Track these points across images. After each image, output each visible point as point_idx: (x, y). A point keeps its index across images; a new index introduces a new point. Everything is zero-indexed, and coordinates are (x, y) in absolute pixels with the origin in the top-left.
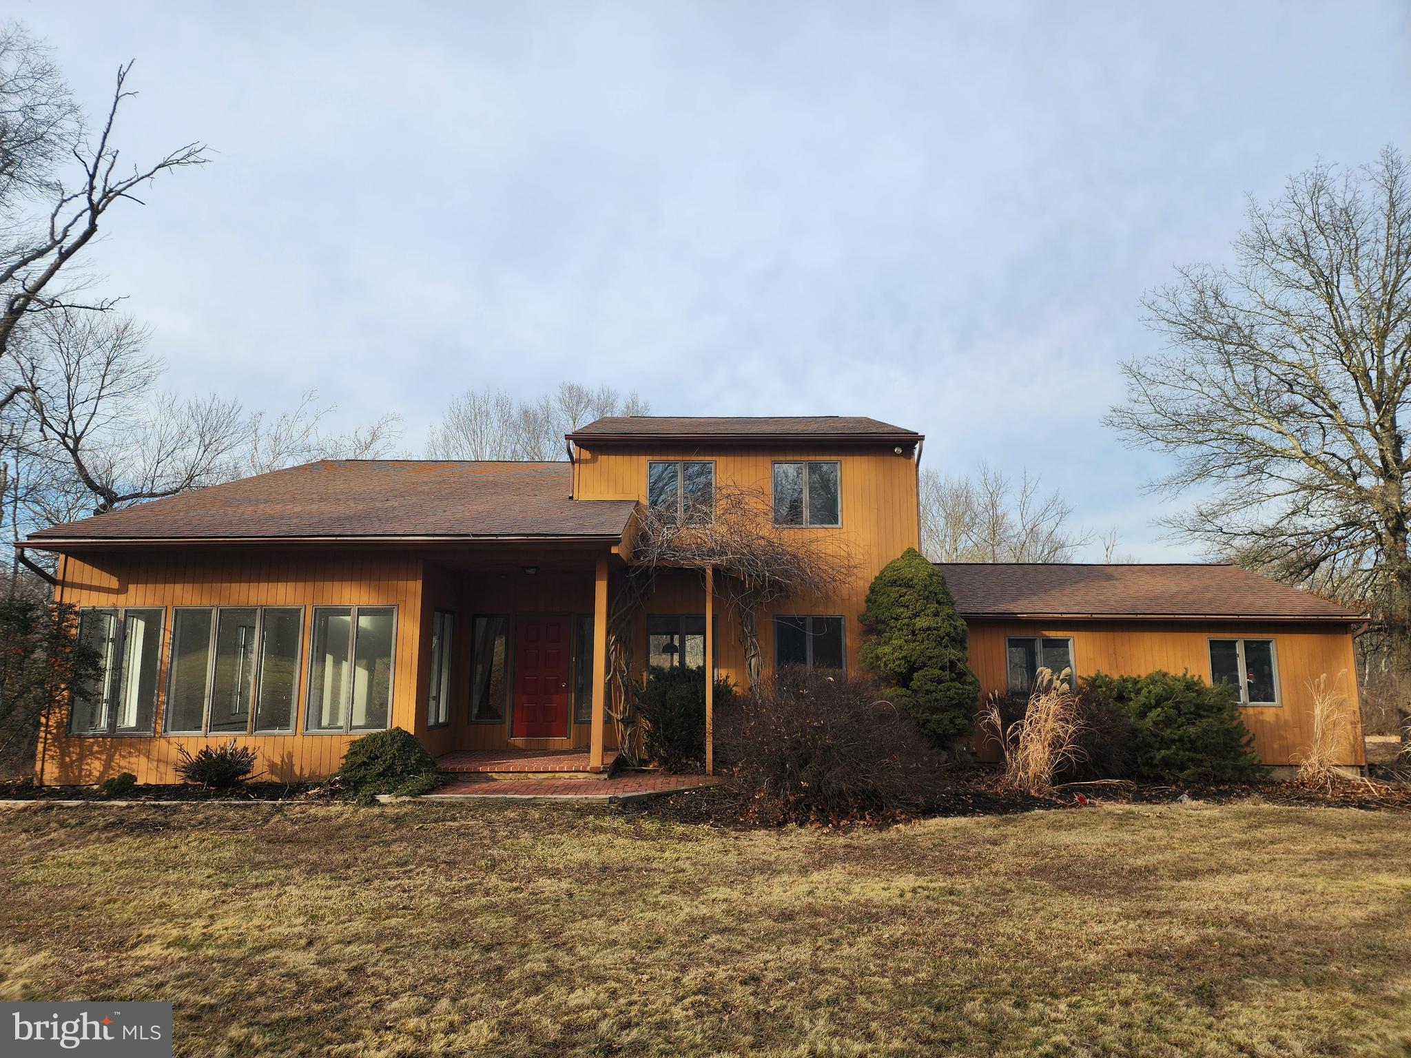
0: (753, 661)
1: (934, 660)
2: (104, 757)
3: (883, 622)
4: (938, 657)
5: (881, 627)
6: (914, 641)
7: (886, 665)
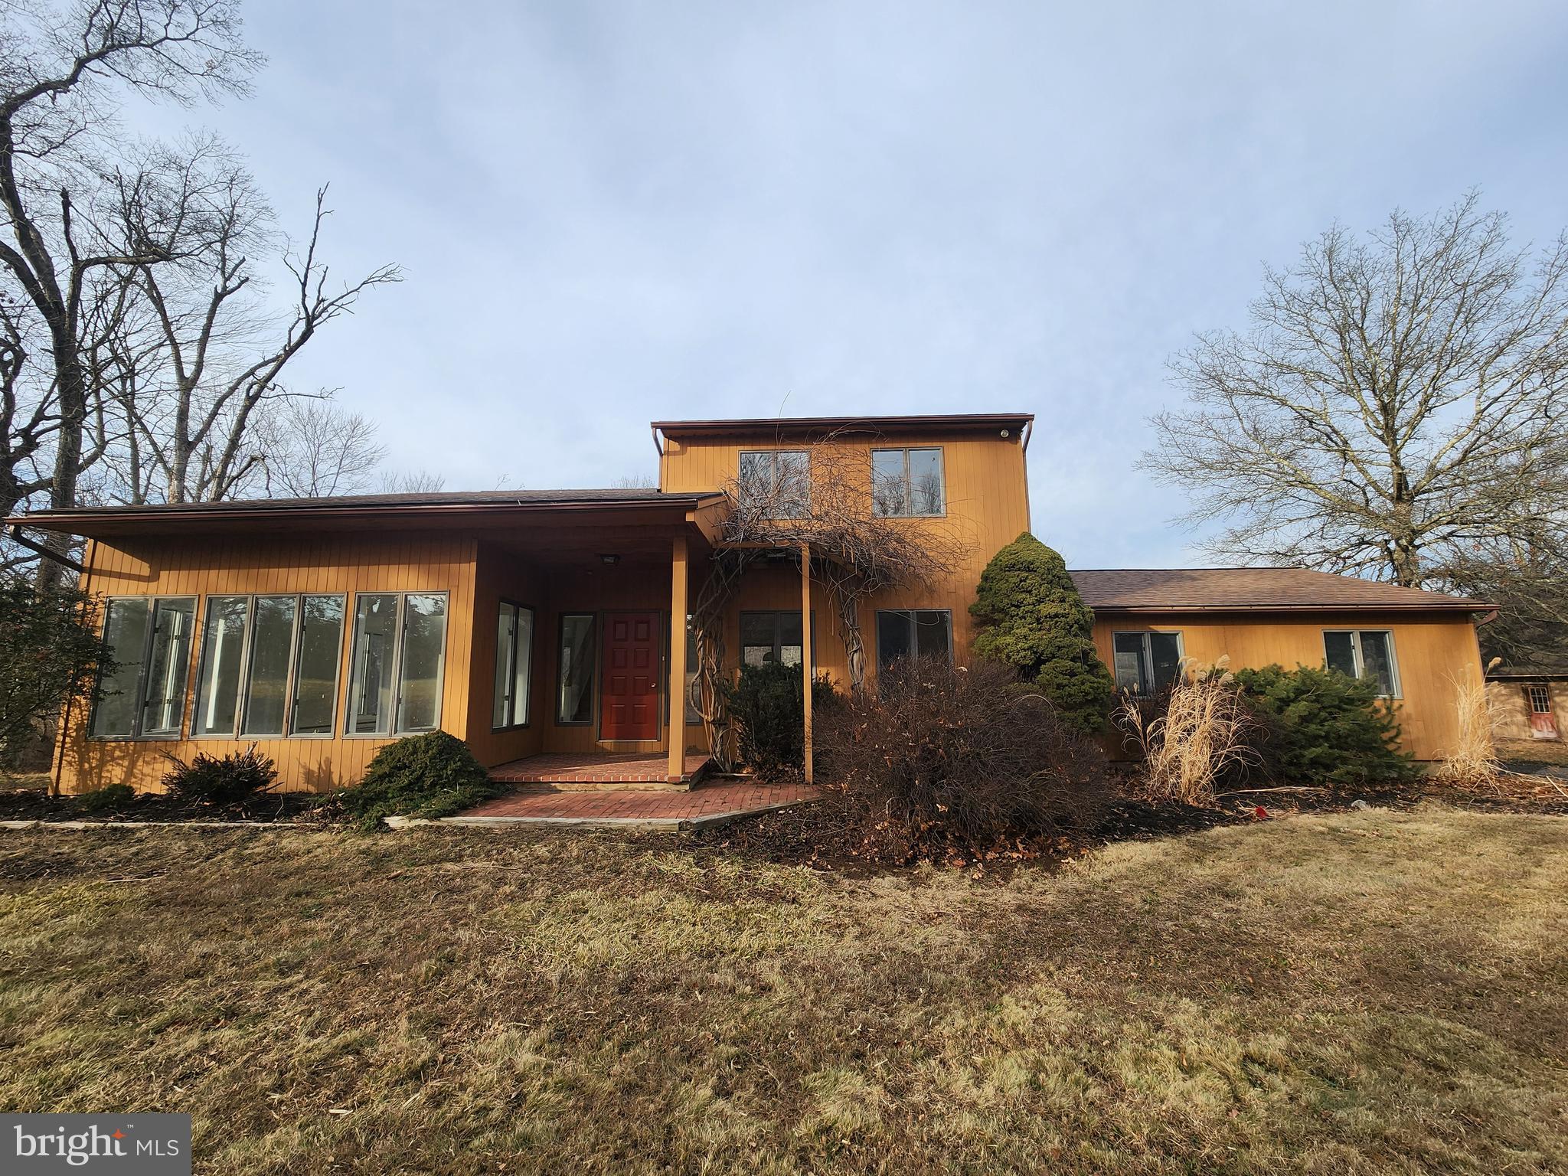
0: (856, 657)
1: (1064, 650)
2: (126, 763)
3: (1002, 611)
4: (1069, 646)
5: (997, 616)
6: (1040, 630)
7: (1008, 657)
